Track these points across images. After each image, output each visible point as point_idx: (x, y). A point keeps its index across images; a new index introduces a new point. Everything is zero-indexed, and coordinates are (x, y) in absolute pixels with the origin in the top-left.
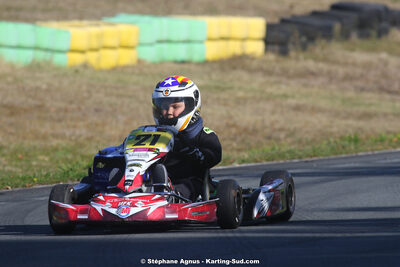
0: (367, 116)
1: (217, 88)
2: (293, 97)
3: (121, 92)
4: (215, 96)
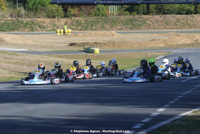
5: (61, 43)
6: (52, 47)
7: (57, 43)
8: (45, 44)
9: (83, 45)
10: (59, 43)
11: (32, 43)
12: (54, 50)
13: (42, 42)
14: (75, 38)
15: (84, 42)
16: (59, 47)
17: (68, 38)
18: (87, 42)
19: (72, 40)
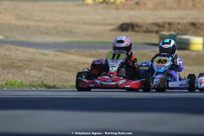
5: (94, 24)
6: (70, 32)
7: (84, 23)
8: (51, 25)
9: (156, 28)
10: (89, 24)
11: (15, 22)
12: (74, 39)
13: (43, 20)
14: (132, 13)
15: (160, 21)
16: (88, 34)
17: (114, 12)
18: (168, 21)
19: (126, 16)
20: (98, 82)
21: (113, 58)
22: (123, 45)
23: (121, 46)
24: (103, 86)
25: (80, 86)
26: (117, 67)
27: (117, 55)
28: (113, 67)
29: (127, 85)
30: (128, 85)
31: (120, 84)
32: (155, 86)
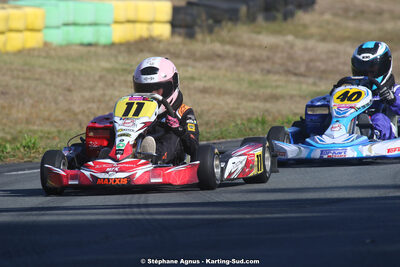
0: (275, 98)
1: (124, 70)
2: (200, 80)
3: (28, 74)
4: (122, 79)
20: (87, 173)
21: (126, 113)
22: (156, 79)
23: (149, 81)
24: (99, 182)
25: (48, 185)
26: (134, 135)
27: (135, 107)
28: (124, 135)
29: (155, 177)
30: (159, 176)
31: (137, 176)
32: (230, 174)
